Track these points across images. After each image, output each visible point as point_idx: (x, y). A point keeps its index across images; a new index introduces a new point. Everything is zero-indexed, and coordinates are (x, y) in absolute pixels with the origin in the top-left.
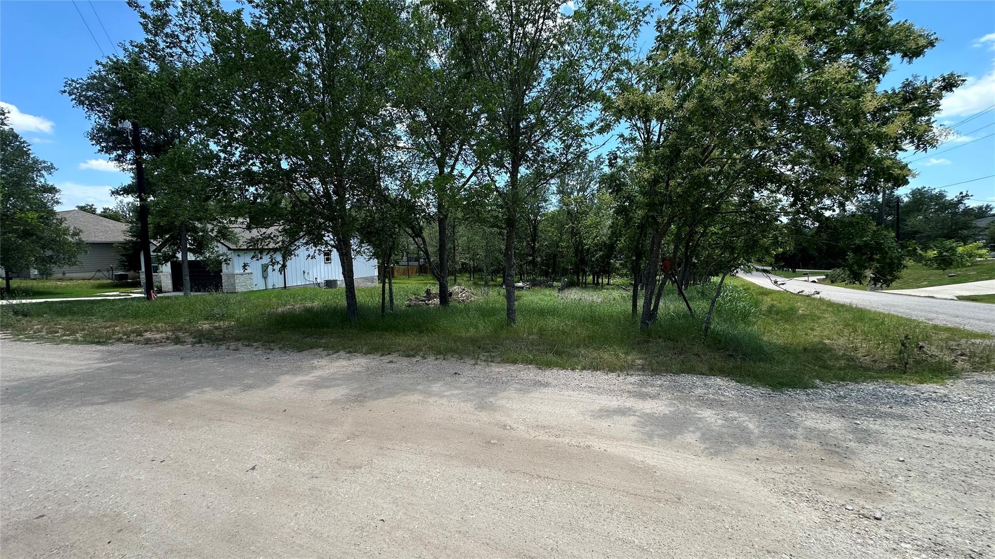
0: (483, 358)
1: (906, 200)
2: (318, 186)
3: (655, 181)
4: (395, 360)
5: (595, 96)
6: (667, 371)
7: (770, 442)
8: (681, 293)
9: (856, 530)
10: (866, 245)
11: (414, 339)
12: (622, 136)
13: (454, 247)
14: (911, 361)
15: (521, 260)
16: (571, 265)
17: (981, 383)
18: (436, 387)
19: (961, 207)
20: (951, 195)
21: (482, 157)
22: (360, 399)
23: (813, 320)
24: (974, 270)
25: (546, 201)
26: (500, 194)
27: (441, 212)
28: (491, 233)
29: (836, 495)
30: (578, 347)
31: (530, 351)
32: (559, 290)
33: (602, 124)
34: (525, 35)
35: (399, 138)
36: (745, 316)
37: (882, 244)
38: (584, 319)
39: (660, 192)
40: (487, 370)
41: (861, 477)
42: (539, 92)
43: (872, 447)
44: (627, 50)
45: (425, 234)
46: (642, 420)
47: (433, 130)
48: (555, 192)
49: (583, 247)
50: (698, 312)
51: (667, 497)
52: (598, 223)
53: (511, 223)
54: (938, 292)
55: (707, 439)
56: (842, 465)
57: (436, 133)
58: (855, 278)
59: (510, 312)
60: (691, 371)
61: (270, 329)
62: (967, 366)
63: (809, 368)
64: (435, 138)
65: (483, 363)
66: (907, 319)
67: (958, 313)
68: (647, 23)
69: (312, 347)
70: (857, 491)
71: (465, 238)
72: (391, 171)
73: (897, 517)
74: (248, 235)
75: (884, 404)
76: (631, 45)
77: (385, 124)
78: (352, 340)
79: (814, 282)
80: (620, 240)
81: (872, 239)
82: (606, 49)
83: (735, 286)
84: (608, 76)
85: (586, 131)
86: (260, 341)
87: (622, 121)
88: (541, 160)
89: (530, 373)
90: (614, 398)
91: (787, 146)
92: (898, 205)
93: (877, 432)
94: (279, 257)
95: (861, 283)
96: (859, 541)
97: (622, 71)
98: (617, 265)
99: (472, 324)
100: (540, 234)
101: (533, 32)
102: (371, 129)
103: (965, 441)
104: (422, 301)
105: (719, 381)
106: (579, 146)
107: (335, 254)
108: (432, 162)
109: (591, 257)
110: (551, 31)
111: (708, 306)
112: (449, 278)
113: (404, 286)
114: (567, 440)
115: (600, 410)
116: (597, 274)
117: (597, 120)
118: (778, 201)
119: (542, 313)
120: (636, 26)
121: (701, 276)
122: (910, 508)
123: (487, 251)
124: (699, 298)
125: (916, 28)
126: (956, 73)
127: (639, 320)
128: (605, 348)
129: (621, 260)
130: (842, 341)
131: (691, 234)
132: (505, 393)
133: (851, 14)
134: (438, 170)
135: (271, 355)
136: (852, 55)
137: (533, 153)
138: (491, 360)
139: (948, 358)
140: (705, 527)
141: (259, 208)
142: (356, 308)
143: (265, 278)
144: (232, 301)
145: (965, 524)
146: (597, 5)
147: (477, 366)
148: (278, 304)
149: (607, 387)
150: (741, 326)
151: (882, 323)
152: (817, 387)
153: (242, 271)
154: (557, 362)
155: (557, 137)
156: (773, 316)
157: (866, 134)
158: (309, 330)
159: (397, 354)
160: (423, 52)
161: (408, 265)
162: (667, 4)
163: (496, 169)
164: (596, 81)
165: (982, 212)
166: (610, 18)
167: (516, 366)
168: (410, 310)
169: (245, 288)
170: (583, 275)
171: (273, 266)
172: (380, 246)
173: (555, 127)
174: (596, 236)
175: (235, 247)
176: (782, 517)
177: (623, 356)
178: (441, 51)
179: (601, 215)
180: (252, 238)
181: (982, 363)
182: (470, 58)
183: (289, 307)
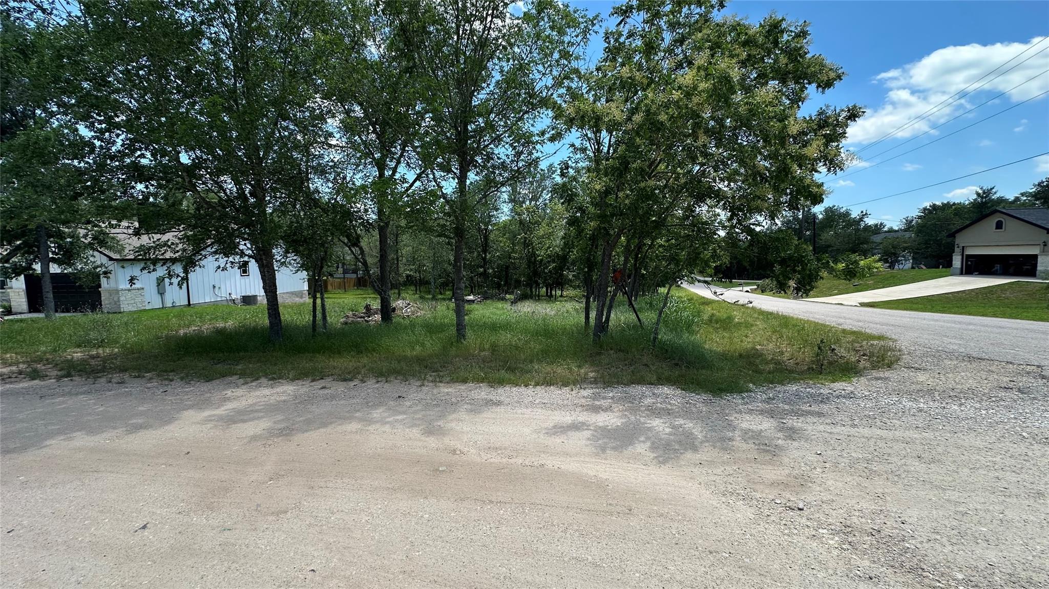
0: (431, 379)
1: (820, 217)
2: (230, 186)
3: (607, 192)
4: (328, 385)
5: (545, 103)
6: (618, 383)
7: (711, 446)
8: (631, 304)
9: (784, 522)
10: (791, 257)
11: (351, 361)
12: (573, 145)
13: (397, 259)
14: (825, 362)
15: (471, 272)
16: (524, 277)
17: (877, 379)
18: (377, 413)
19: (863, 224)
20: (855, 214)
21: (427, 161)
22: (286, 432)
23: (746, 327)
24: (872, 280)
25: (497, 210)
26: (447, 202)
27: (381, 219)
28: (439, 243)
29: (767, 491)
30: (531, 362)
31: (481, 369)
32: (512, 303)
33: (553, 132)
34: (473, 31)
35: (331, 135)
36: (689, 325)
37: (802, 257)
38: (537, 333)
39: (611, 204)
40: (435, 391)
41: (787, 472)
42: (488, 94)
43: (796, 444)
44: (577, 58)
45: (364, 243)
46: (596, 434)
47: (371, 127)
48: (507, 200)
49: (536, 258)
50: (647, 323)
51: (619, 509)
52: (551, 234)
53: (459, 232)
54: (846, 299)
55: (656, 448)
56: (772, 462)
57: (375, 131)
58: (781, 288)
59: (460, 327)
60: (641, 381)
61: (168, 356)
62: (868, 365)
63: (744, 373)
64: (373, 136)
65: (431, 384)
66: (822, 325)
67: (861, 318)
68: (596, 32)
69: (223, 375)
70: (784, 485)
71: (411, 248)
72: (321, 171)
73: (816, 505)
74: (135, 242)
75: (805, 403)
76: (581, 54)
77: (314, 117)
78: (276, 364)
79: (747, 291)
80: (572, 252)
81: (795, 252)
82: (556, 55)
83: (680, 297)
84: (558, 83)
85: (537, 138)
86: (154, 370)
87: (573, 130)
88: (491, 167)
89: (482, 392)
90: (568, 413)
91: (724, 163)
92: (814, 221)
93: (801, 429)
94: (178, 269)
95: (785, 293)
96: (786, 531)
97: (573, 79)
98: (570, 277)
99: (417, 341)
100: (491, 244)
101: (480, 30)
102: (296, 122)
103: (866, 432)
104: (361, 317)
105: (667, 390)
106: (530, 154)
107: (253, 266)
108: (371, 163)
109: (544, 269)
110: (500, 31)
111: (656, 317)
112: (392, 292)
113: (339, 301)
114: (520, 461)
115: (555, 427)
116: (550, 287)
117: (548, 127)
118: (717, 215)
119: (494, 327)
120: (586, 35)
121: (649, 287)
122: (826, 496)
123: (434, 262)
124: (648, 309)
125: (828, 62)
126: (858, 105)
127: (591, 332)
128: (559, 362)
129: (574, 271)
130: (770, 346)
131: (640, 247)
132: (455, 415)
133: (776, 43)
134: (377, 173)
135: (169, 386)
136: (777, 82)
137: (482, 158)
138: (439, 380)
139: (853, 359)
140: (654, 535)
141: (151, 209)
142: (281, 328)
143: (161, 293)
144: (115, 323)
145: (868, 505)
146: (547, 9)
147: (423, 388)
148: (180, 325)
149: (560, 402)
150: (686, 335)
151: (803, 329)
152: (751, 391)
153: (129, 286)
154: (510, 379)
155: (507, 143)
156: (713, 325)
157: (789, 154)
158: (221, 355)
159: (330, 379)
160: (358, 40)
161: (344, 278)
162: (615, 15)
163: (443, 174)
164: (546, 87)
165: (877, 229)
166: (560, 24)
167: (467, 385)
168: (347, 327)
169: (133, 307)
170: (536, 287)
171: (170, 279)
172: (309, 256)
173: (505, 132)
174: (549, 248)
175: (118, 257)
176: (722, 517)
177: (576, 370)
178: (379, 41)
179: (553, 225)
180: (141, 246)
181: (879, 362)
182: (412, 51)
183: (193, 328)
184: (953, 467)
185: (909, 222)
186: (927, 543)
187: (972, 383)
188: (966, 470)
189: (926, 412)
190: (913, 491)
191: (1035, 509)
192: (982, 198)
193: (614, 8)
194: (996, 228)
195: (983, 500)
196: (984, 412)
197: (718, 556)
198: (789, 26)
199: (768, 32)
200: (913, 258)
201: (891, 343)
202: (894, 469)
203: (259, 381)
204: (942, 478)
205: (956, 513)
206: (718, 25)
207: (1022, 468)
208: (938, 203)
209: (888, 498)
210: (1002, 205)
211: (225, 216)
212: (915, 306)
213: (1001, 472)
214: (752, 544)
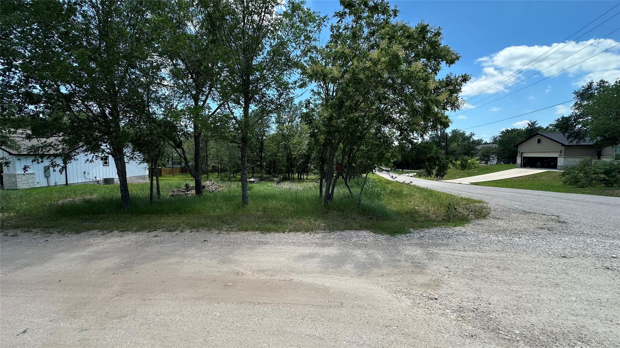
0: (225, 229)
1: (450, 135)
2: (95, 108)
3: (330, 118)
4: (159, 235)
5: (297, 65)
6: (337, 230)
7: (389, 265)
8: (346, 184)
9: (427, 307)
10: (432, 157)
11: (175, 219)
12: (313, 91)
13: (207, 156)
14: (451, 216)
15: (253, 164)
16: (285, 167)
17: (478, 224)
18: (190, 251)
19: (472, 140)
20: (467, 134)
21: (225, 97)
22: (128, 265)
23: (410, 196)
24: (477, 170)
25: (268, 127)
26: (237, 122)
27: (196, 132)
28: (233, 147)
29: (419, 289)
30: (287, 218)
31: (257, 223)
32: (277, 183)
33: (301, 82)
34: (253, 21)
35: (164, 79)
36: (378, 196)
37: (439, 157)
38: (292, 201)
39: (334, 125)
40: (227, 237)
41: (430, 278)
42: (263, 58)
43: (434, 262)
44: (315, 40)
45: (185, 146)
46: (323, 260)
47: (190, 75)
48: (274, 122)
49: (291, 156)
50: (355, 194)
51: (335, 304)
52: (301, 142)
53: (244, 140)
54: (463, 181)
55: (358, 267)
56: (421, 273)
57: (192, 78)
58: (428, 174)
59: (244, 197)
60: (350, 228)
61: (50, 217)
62: (473, 217)
63: (408, 222)
64: (191, 81)
65: (225, 232)
66: (450, 195)
67: (470, 191)
68: (325, 26)
69: (88, 229)
70: (427, 285)
71: (215, 149)
72: (158, 101)
73: (444, 296)
74: (29, 143)
75: (440, 239)
76: (317, 38)
77: (152, 67)
78: (125, 222)
79: (411, 176)
80: (313, 153)
81: (435, 155)
82: (303, 38)
83: (374, 179)
84: (305, 53)
85: (291, 86)
86: (39, 227)
87: (313, 82)
88: (263, 102)
89: (257, 236)
90: (308, 248)
91: (397, 104)
92: (447, 138)
93: (437, 254)
94: (59, 161)
95: (431, 176)
96: (428, 312)
97: (313, 52)
98: (312, 168)
99: (218, 206)
100: (265, 148)
101: (258, 20)
102: (141, 70)
103: (471, 254)
104: (183, 192)
105: (364, 233)
106: (287, 94)
107: (111, 159)
108: (189, 97)
109: (297, 162)
110: (269, 22)
111: (360, 191)
112: (203, 176)
113: (169, 182)
114: (278, 277)
115: (299, 256)
116: (300, 173)
117: (299, 79)
118: (394, 133)
119: (266, 197)
120: (319, 27)
121: (357, 174)
122: (450, 291)
123: (230, 158)
124: (356, 186)
125: (451, 49)
126: (468, 74)
127: (323, 199)
128: (303, 218)
129: (314, 164)
130: (423, 207)
131: (351, 150)
132: (239, 251)
133: (424, 38)
134: (193, 103)
135: (50, 237)
136: (425, 60)
137: (259, 97)
138: (230, 230)
139: (466, 214)
140: (355, 318)
141: (40, 122)
142: (129, 199)
143: (47, 177)
144: (12, 196)
145: (471, 295)
146: (297, 10)
147: (220, 235)
148: (59, 197)
149: (303, 242)
150: (376, 201)
151: (440, 197)
152: (411, 233)
153: (23, 172)
154: (274, 229)
155: (273, 88)
156: (392, 195)
157: (431, 100)
158: (87, 216)
159: (161, 230)
160: (182, 22)
161: (173, 167)
162: (336, 17)
163: (234, 105)
164: (297, 56)
165: (479, 142)
166: (305, 20)
167: (247, 232)
168: (173, 198)
169: (27, 186)
170: (292, 173)
171: (54, 168)
172: (149, 153)
173: (272, 81)
174: (300, 150)
175: (16, 153)
176: (394, 306)
177: (313, 222)
178: (195, 23)
179: (302, 137)
180: (33, 146)
181: (479, 215)
182: (215, 30)
183: (69, 199)
184: (515, 272)
185: (495, 139)
186: (501, 314)
187: (525, 226)
188: (522, 273)
189: (502, 242)
190: (495, 286)
191: (554, 293)
192: (531, 126)
193: (335, 13)
194: (538, 143)
195: (529, 289)
196: (531, 241)
197: (391, 329)
198: (431, 29)
199: (420, 31)
200: (497, 159)
201: (485, 205)
202: (486, 274)
203: (113, 233)
204: (509, 278)
205: (516, 297)
206: (393, 26)
207: (549, 271)
208: (509, 129)
209: (482, 290)
210: (541, 130)
211: (91, 127)
212: (498, 184)
213: (539, 274)
214: (410, 320)
